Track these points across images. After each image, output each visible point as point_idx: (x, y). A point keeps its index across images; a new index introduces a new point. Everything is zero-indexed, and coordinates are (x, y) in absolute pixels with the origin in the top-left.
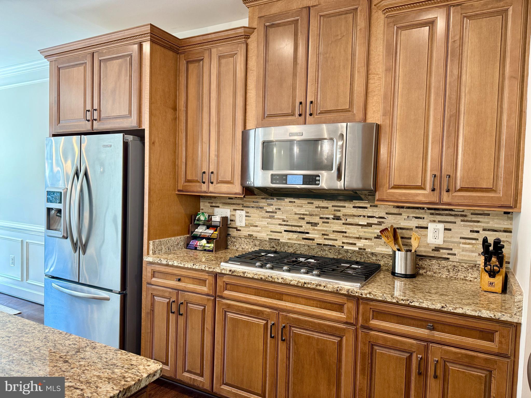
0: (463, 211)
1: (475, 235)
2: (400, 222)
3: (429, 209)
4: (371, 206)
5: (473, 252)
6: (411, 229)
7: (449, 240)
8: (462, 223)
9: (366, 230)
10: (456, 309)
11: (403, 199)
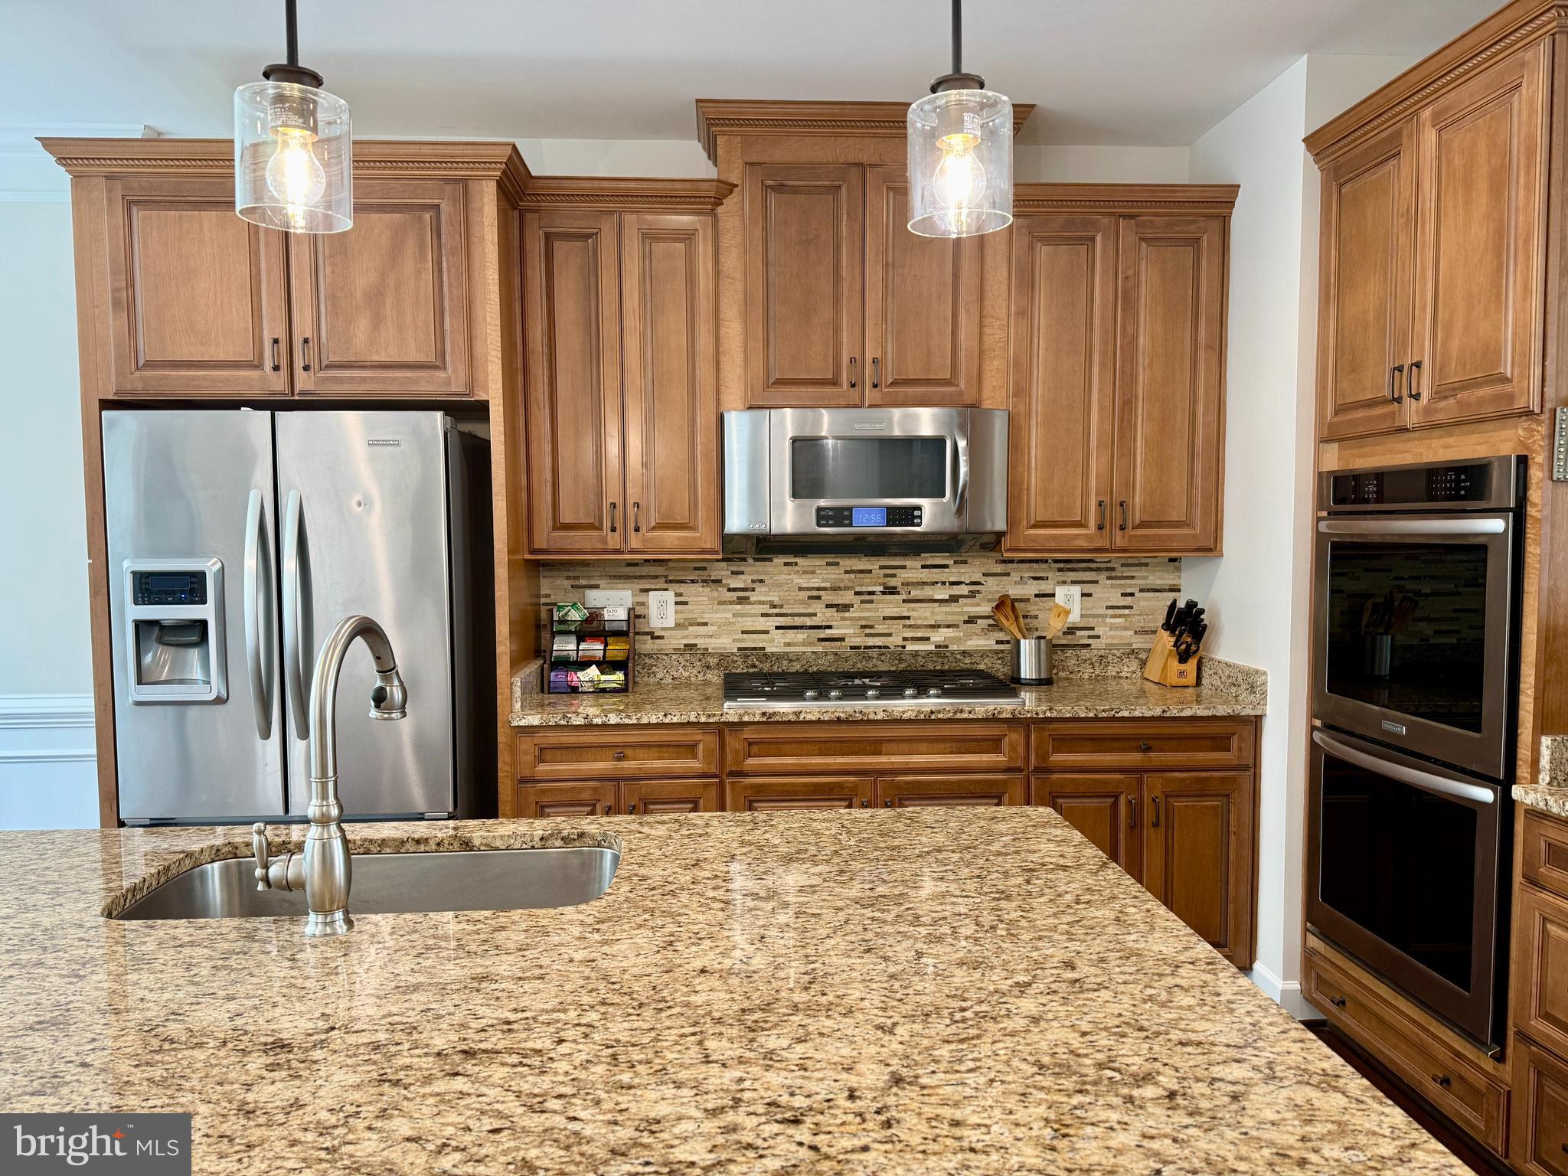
0: (1109, 562)
1: (1128, 601)
2: (1007, 588)
3: (1056, 561)
4: (956, 562)
5: (1126, 629)
6: (1028, 600)
7: (1090, 612)
8: (1108, 582)
9: (948, 609)
10: (1182, 710)
11: (1053, 545)
